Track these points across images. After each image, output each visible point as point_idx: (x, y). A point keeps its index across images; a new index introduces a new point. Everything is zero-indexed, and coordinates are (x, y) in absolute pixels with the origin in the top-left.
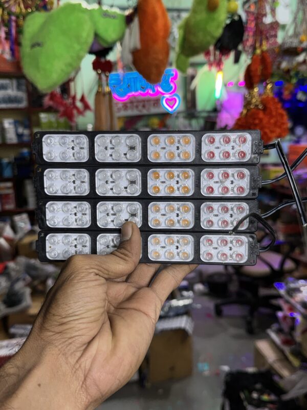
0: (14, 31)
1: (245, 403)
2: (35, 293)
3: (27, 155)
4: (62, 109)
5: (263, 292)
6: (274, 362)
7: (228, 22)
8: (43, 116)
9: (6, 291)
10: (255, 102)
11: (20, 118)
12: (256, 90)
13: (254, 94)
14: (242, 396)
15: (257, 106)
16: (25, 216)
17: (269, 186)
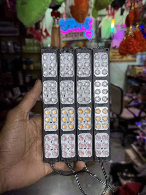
1: (120, 178)
4: (35, 36)
5: (130, 127)
6: (134, 159)
8: (27, 40)
10: (130, 34)
12: (131, 27)
13: (130, 29)
14: (118, 174)
16: (18, 88)
17: (135, 76)
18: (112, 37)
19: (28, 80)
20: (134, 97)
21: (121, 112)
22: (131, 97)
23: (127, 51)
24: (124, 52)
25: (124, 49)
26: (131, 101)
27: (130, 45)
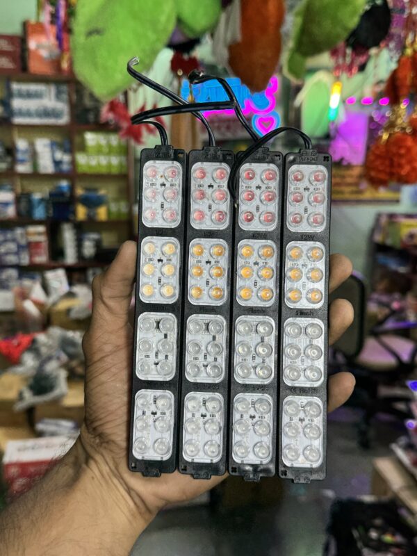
0: (62, 13)
1: (360, 544)
2: (72, 377)
3: (66, 190)
4: (125, 125)
5: (384, 391)
6: (401, 489)
7: (367, 7)
8: (91, 138)
9: (33, 372)
10: (401, 124)
11: (58, 139)
12: (403, 106)
13: (400, 112)
14: (356, 534)
15: (403, 129)
16: (61, 273)
17: (398, 245)
18: (332, 133)
19: (89, 249)
20: (395, 305)
21: (360, 346)
22: (387, 305)
23: (391, 175)
24: (382, 176)
25: (381, 168)
26: (386, 318)
27: (401, 156)
